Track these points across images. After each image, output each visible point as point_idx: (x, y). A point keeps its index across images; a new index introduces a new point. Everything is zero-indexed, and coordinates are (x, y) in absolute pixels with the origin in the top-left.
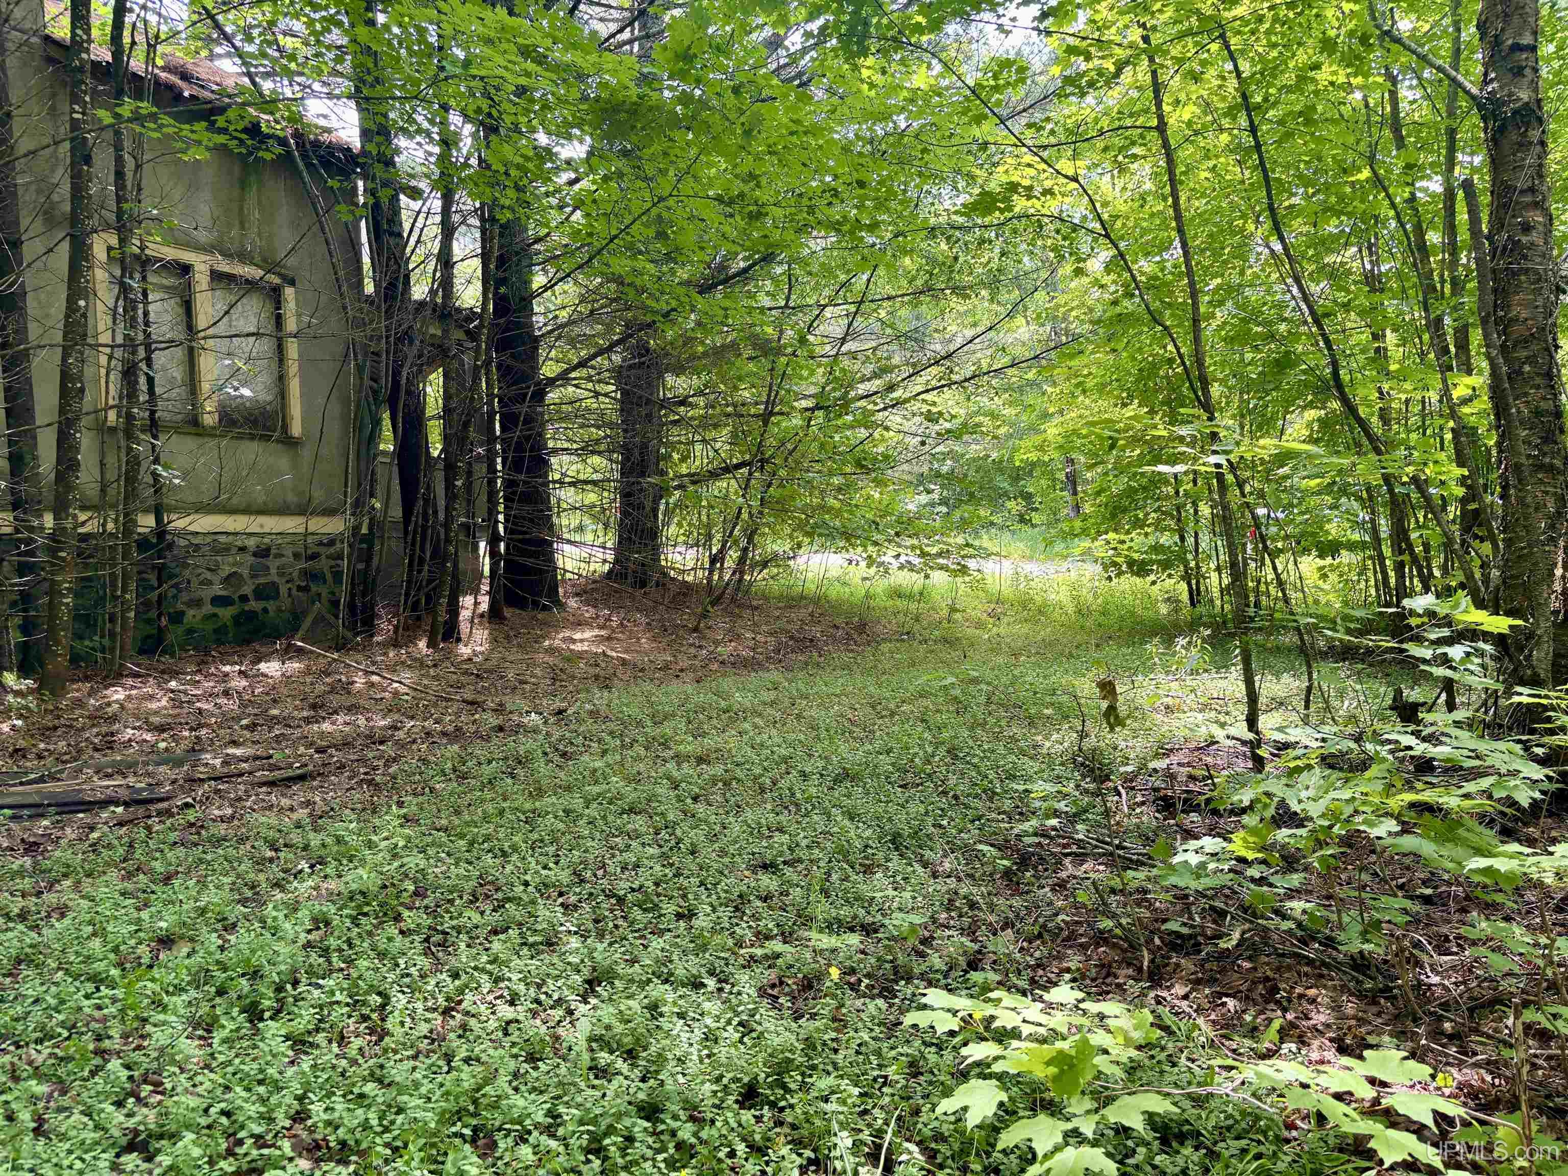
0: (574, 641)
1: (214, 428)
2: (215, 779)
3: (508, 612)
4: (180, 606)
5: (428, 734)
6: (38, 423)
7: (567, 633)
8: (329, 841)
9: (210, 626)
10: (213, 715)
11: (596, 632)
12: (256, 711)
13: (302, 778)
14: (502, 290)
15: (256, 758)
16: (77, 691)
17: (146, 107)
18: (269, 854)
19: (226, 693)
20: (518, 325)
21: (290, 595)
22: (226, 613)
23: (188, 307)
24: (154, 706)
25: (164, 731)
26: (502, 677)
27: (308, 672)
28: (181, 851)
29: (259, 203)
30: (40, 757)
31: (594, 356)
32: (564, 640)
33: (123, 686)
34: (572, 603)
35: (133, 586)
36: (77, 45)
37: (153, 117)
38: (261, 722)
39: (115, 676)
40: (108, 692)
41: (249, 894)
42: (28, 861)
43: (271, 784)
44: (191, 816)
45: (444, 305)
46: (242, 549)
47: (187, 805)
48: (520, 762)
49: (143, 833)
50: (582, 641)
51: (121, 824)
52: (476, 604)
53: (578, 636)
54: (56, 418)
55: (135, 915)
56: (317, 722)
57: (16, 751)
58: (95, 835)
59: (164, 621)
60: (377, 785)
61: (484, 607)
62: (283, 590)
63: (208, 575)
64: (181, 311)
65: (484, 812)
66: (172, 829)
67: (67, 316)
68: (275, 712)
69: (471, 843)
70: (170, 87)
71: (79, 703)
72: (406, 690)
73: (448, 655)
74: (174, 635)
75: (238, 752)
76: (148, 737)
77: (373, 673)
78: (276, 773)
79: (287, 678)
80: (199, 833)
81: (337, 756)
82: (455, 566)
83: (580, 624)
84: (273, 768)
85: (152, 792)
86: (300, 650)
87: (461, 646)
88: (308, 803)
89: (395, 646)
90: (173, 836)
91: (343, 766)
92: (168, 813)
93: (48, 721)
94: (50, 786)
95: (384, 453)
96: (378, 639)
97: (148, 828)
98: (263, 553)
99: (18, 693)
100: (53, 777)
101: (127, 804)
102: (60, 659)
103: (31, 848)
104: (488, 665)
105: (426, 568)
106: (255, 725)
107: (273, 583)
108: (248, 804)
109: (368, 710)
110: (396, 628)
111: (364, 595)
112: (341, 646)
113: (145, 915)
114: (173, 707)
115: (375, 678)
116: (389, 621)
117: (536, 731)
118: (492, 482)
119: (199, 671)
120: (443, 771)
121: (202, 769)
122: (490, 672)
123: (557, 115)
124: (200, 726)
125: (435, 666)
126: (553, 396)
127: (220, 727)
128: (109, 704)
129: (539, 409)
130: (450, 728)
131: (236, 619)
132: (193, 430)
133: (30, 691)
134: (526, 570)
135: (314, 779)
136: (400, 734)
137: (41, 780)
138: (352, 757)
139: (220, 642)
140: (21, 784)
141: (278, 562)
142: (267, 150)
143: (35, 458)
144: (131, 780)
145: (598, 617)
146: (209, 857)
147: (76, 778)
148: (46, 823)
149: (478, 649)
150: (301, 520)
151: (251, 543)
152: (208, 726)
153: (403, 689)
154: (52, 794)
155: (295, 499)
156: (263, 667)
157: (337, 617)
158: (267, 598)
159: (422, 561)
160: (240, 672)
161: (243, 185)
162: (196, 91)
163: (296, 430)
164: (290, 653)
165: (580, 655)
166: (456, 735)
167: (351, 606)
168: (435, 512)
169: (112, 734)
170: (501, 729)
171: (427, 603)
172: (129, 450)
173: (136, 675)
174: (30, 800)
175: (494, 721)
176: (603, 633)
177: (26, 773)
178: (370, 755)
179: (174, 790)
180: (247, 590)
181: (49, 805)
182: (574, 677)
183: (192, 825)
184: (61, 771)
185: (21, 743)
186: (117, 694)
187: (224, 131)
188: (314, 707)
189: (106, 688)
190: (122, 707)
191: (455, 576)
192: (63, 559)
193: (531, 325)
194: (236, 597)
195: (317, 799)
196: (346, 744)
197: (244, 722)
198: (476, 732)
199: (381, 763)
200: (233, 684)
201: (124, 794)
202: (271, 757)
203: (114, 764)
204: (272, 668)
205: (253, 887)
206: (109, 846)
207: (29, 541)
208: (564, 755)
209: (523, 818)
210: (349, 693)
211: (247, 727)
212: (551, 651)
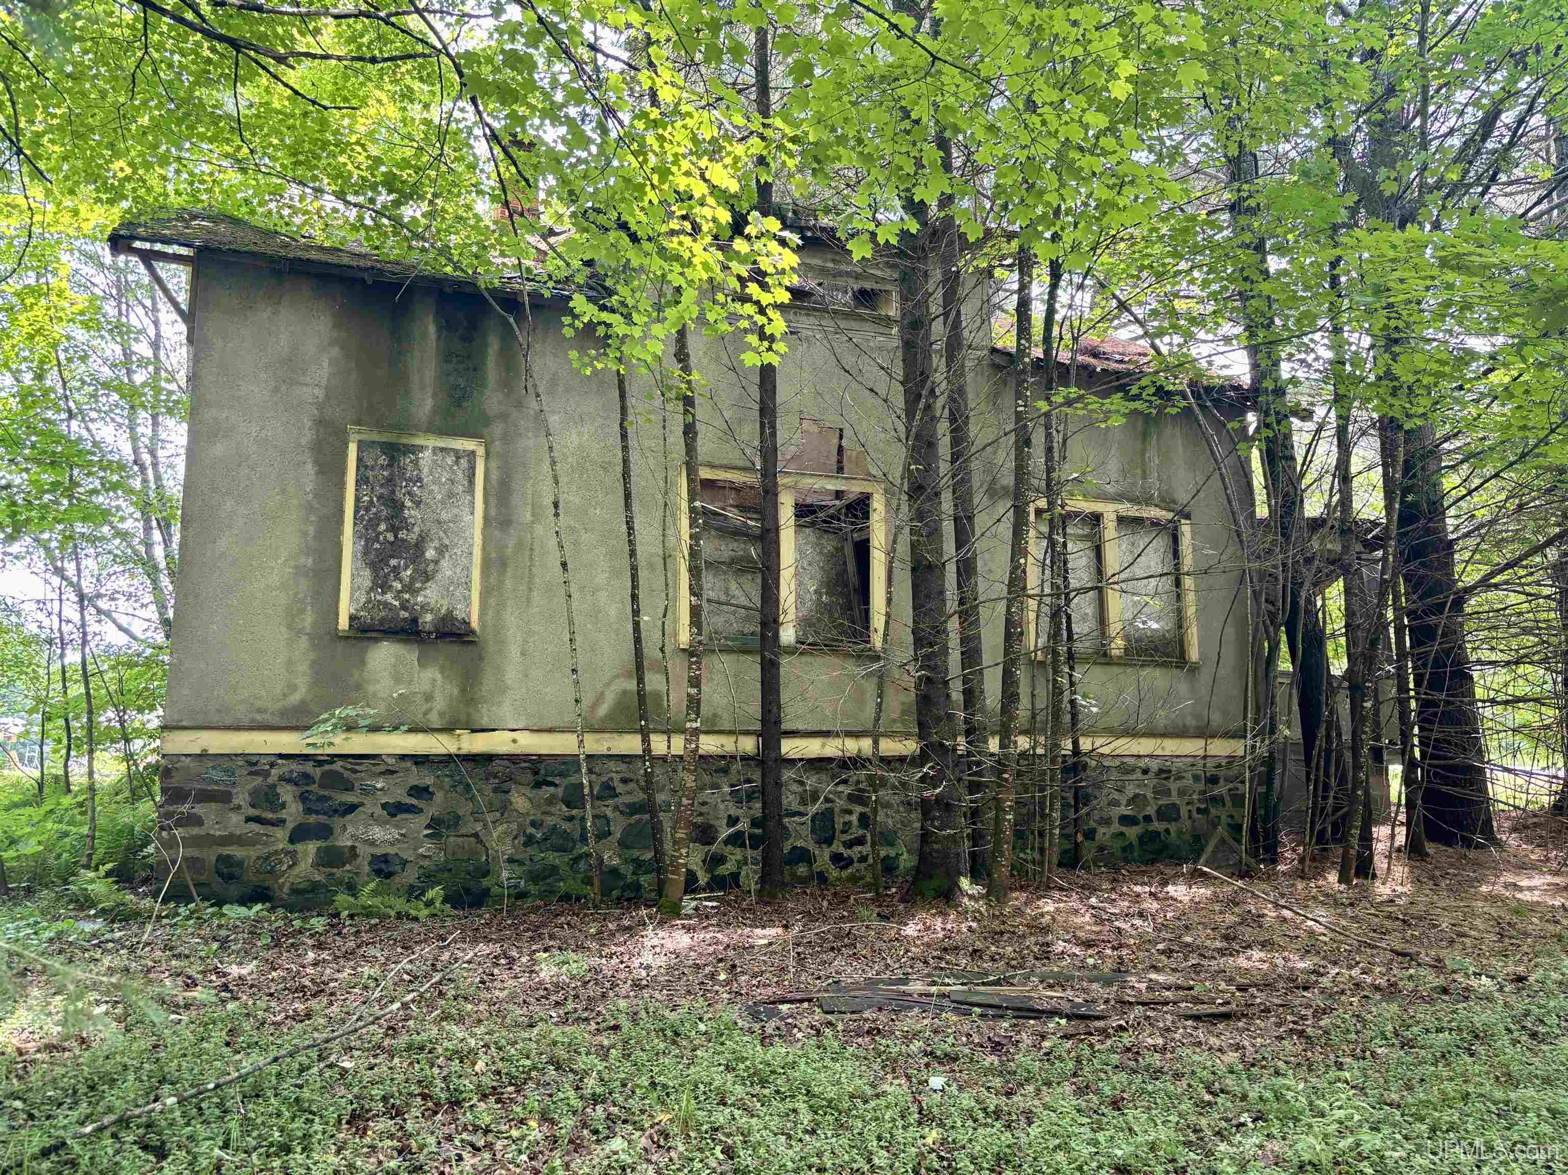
0: (1521, 889)
1: (1120, 657)
2: (1143, 1004)
3: (1430, 848)
4: (1092, 824)
5: (1357, 985)
6: (985, 664)
7: (1509, 878)
8: (1268, 1095)
9: (1119, 844)
10: (1131, 936)
11: (1549, 879)
12: (1168, 936)
13: (1226, 1016)
14: (1410, 498)
15: (1179, 988)
16: (1017, 898)
17: (1074, 392)
18: (1207, 1097)
19: (1141, 915)
20: (1428, 531)
21: (1190, 817)
22: (1132, 833)
23: (1098, 552)
24: (1079, 920)
25: (1090, 946)
26: (1435, 926)
27: (1215, 899)
28: (1123, 1076)
29: (1159, 449)
30: (993, 959)
31: (1526, 556)
32: (1506, 886)
33: (1051, 898)
34: (1513, 841)
35: (1058, 805)
36: (1022, 351)
37: (1080, 398)
38: (1176, 948)
39: (1044, 888)
40: (1040, 903)
41: (1193, 1137)
42: (994, 1059)
43: (1197, 1018)
44: (1127, 1039)
45: (1343, 521)
46: (1145, 772)
47: (1121, 1028)
48: (1477, 1037)
49: (1087, 1052)
50: (1530, 889)
51: (1066, 1037)
52: (1393, 836)
53: (1524, 883)
54: (1001, 659)
55: (1091, 1136)
56: (1231, 955)
57: (975, 951)
58: (1047, 1044)
59: (1080, 838)
60: (1309, 1038)
61: (1401, 839)
62: (1184, 812)
63: (1116, 795)
64: (1092, 555)
65: (1442, 1092)
66: (1112, 1050)
67: (1011, 573)
68: (1188, 939)
69: (1433, 1130)
70: (1085, 367)
71: (1018, 912)
72: (1322, 929)
73: (1365, 895)
74: (1089, 852)
75: (1161, 978)
76: (1077, 950)
77: (1284, 907)
78: (1200, 1007)
79: (1196, 905)
80: (1136, 1060)
81: (1260, 998)
82: (1367, 793)
83: (1523, 867)
84: (1197, 1001)
85: (1089, 1009)
86: (1204, 874)
87: (1377, 883)
88: (1238, 1047)
89: (1302, 878)
90: (1115, 1058)
91: (1267, 1010)
92: (1104, 1032)
93: (996, 925)
94: (1005, 990)
95: (1284, 674)
96: (1281, 868)
97: (1091, 1046)
98: (1164, 773)
99: (971, 897)
100: (1008, 982)
101: (1069, 1017)
102: (1002, 871)
103: (997, 1047)
104: (1413, 910)
105: (1332, 794)
106: (1171, 951)
107: (1174, 805)
108: (1177, 1036)
109: (1284, 949)
110: (1302, 860)
111: (1265, 821)
112: (1245, 874)
113: (1101, 1137)
114: (1096, 923)
115: (1287, 913)
116: (1294, 850)
117: (1489, 998)
118: (1403, 703)
119: (1113, 889)
120: (1383, 1033)
121: (1129, 991)
122: (1420, 918)
123: (1478, 314)
124: (1121, 946)
125: (1351, 905)
126: (1472, 604)
127: (1139, 949)
128: (1042, 915)
129: (1460, 619)
130: (1382, 982)
131: (1141, 838)
132: (1103, 660)
133: (982, 897)
134: (1450, 800)
135: (1239, 1020)
136: (1325, 982)
137: (997, 983)
138: (1276, 1001)
139: (1127, 861)
140: (984, 984)
141: (1179, 784)
142: (1173, 406)
143: (982, 692)
144: (1069, 993)
145: (1548, 860)
146: (1150, 1088)
147: (1025, 985)
148: (1006, 1025)
149: (1399, 889)
150: (1201, 743)
151: (1154, 765)
152: (1128, 946)
153: (1319, 929)
154: (1007, 998)
155: (1194, 723)
156: (1170, 889)
157: (1239, 842)
158: (1169, 820)
159: (1326, 788)
160: (1151, 894)
161: (1145, 436)
162: (1106, 365)
163: (1194, 654)
164: (1197, 877)
165: (1533, 907)
166: (1391, 991)
167: (1253, 830)
168: (1339, 735)
169: (1048, 945)
170: (1445, 991)
171: (1334, 832)
172: (1055, 681)
173: (1061, 889)
174: (992, 1002)
175: (1433, 980)
176: (1558, 880)
177: (987, 975)
178: (1297, 1002)
179: (1107, 1010)
180: (1151, 810)
181: (1007, 1008)
182: (1526, 935)
183: (1128, 1050)
184: (1013, 977)
185: (979, 945)
186: (1049, 906)
187: (1137, 398)
188: (1226, 937)
189: (1039, 899)
190: (1054, 919)
191: (1367, 804)
192: (1006, 780)
193: (1444, 529)
194: (1140, 817)
195: (1246, 1043)
196: (1267, 986)
197: (1160, 946)
198: (1415, 991)
199: (1309, 1012)
200: (1145, 905)
201: (1066, 1007)
202: (1191, 988)
203: (1053, 975)
204: (1178, 891)
205: (1195, 1131)
206: (1060, 1058)
207: (978, 764)
208: (1534, 1035)
209: (1493, 1108)
210: (1260, 927)
211: (1163, 952)
212: (1492, 898)
